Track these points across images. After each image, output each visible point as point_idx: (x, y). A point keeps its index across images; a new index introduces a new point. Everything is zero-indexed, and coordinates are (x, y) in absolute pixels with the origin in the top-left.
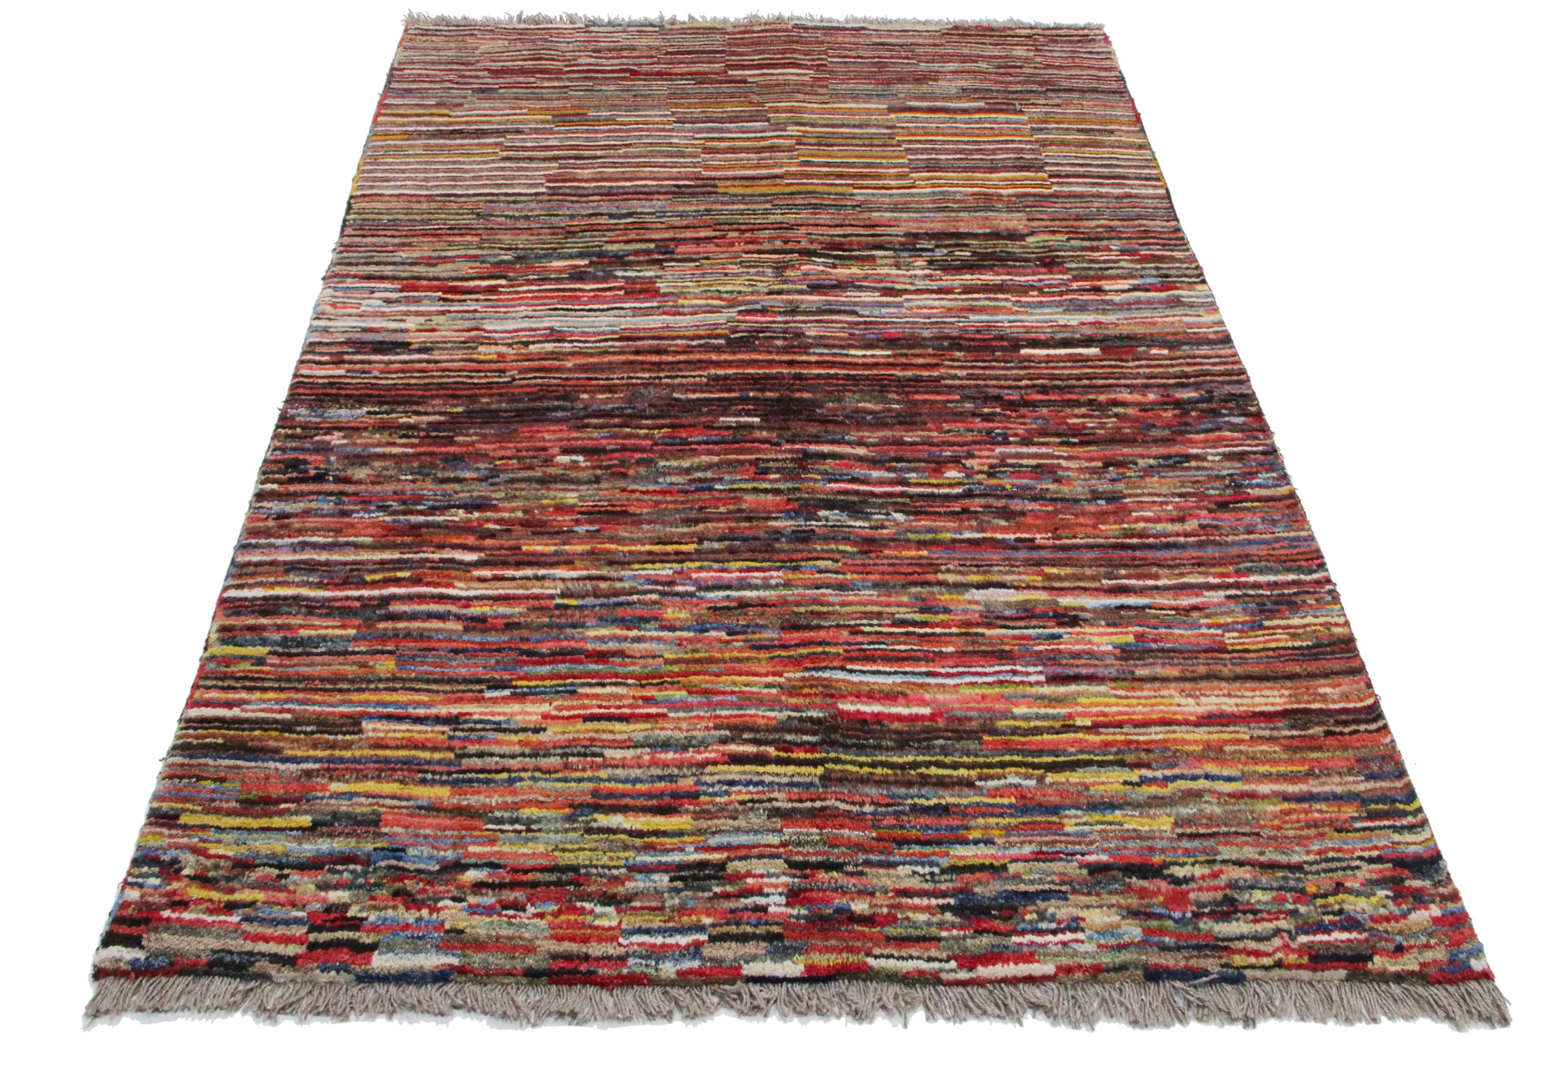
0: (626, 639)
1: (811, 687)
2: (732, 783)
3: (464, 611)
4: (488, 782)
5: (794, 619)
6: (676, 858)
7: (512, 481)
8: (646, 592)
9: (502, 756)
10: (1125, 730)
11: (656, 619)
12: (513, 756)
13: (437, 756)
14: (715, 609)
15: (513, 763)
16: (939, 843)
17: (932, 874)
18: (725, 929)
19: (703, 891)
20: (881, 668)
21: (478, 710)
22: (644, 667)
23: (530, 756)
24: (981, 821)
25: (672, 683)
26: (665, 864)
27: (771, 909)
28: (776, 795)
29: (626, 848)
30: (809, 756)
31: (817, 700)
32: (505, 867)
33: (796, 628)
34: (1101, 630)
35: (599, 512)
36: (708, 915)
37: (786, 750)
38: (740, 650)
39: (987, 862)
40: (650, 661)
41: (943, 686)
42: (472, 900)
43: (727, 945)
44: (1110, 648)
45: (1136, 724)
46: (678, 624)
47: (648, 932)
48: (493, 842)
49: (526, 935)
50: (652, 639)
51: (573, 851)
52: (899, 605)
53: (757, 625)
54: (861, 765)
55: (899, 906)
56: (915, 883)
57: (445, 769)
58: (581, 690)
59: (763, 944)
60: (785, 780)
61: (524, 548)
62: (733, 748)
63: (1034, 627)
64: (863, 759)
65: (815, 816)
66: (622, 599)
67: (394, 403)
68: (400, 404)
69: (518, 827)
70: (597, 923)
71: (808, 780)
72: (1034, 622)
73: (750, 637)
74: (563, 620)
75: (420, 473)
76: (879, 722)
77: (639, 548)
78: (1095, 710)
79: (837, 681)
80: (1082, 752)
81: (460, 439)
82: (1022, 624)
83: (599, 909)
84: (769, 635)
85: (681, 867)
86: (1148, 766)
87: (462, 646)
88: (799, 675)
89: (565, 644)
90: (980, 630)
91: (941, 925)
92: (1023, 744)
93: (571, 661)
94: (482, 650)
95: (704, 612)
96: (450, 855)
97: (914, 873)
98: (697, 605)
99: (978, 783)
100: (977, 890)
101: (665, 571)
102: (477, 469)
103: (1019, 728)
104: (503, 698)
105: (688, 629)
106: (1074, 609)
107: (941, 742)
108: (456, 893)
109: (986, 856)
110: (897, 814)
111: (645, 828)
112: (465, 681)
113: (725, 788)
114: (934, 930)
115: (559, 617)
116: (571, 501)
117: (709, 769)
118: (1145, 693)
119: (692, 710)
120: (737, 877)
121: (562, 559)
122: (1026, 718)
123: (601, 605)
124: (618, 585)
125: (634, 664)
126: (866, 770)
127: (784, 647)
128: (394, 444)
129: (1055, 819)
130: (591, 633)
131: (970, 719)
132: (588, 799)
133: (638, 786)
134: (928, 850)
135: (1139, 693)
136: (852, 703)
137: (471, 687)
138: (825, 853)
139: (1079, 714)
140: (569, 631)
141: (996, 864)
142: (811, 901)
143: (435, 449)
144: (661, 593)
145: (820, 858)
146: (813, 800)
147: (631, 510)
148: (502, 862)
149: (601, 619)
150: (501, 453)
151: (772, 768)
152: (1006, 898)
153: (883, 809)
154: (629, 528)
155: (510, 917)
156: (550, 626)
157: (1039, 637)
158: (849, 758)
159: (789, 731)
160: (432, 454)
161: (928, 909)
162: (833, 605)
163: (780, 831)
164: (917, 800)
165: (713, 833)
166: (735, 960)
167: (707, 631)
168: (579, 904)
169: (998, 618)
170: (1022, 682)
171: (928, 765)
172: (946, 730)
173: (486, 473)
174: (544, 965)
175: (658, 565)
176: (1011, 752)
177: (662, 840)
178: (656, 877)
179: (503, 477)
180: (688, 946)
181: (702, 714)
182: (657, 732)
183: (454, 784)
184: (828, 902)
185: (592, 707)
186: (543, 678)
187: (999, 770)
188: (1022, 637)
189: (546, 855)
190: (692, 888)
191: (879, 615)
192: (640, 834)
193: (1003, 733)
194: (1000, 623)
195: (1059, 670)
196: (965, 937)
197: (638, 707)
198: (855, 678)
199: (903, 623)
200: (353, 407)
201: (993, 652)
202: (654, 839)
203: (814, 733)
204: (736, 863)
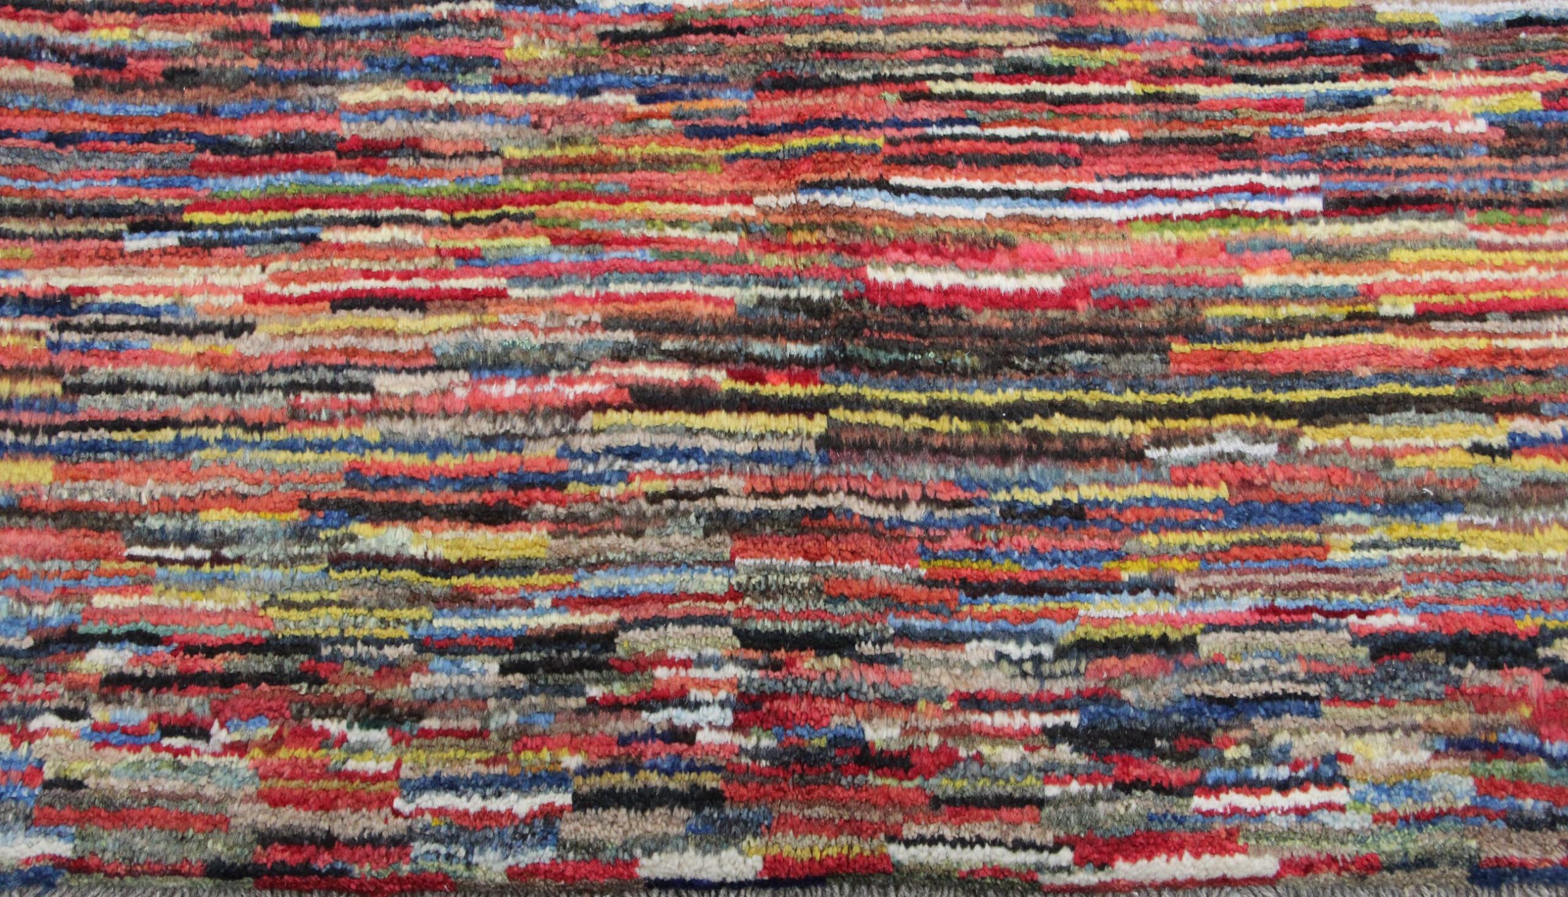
0: (422, 111)
1: (813, 227)
2: (634, 453)
3: (73, 39)
4: (131, 449)
5: (782, 65)
6: (516, 621)
9: (162, 390)
10: (1490, 326)
12: (184, 391)
13: (25, 389)
15: (186, 406)
16: (1057, 591)
17: (1037, 659)
18: (608, 780)
19: (566, 692)
20: (965, 183)
21: (110, 280)
22: (462, 179)
23: (220, 390)
24: (1150, 540)
25: (519, 218)
26: (493, 634)
27: (704, 737)
28: (723, 481)
29: (414, 599)
30: (798, 390)
31: (823, 260)
32: (166, 641)
33: (788, 84)
34: (1466, 81)
36: (574, 749)
37: (751, 377)
38: (665, 139)
39: (1155, 633)
40: (474, 163)
41: (1095, 223)
42: (101, 713)
43: (608, 815)
44: (1481, 126)
45: (1517, 312)
47: (452, 785)
48: (143, 585)
49: (210, 791)
50: (478, 111)
51: (305, 606)
52: (1015, 26)
53: (703, 78)
54: (907, 411)
55: (965, 732)
56: (1000, 681)
57: (41, 419)
58: (328, 236)
59: (682, 813)
60: (744, 447)
62: (641, 371)
63: (1312, 79)
64: (910, 397)
65: (802, 530)
69: (195, 552)
70: (352, 765)
71: (793, 446)
72: (1313, 66)
73: (687, 106)
74: (290, 65)
76: (951, 311)
78: (1426, 277)
79: (868, 214)
80: (1386, 377)
82: (1283, 70)
83: (356, 735)
84: (727, 101)
85: (524, 641)
86: (1532, 410)
87: (72, 125)
88: (787, 200)
89: (294, 123)
90: (1188, 88)
91: (1047, 773)
92: (1258, 359)
93: (307, 167)
94: (117, 137)
95: (592, 44)
96: (54, 614)
97: (1000, 656)
99: (1151, 453)
100: (1128, 694)
103: (1251, 322)
104: (164, 252)
105: (556, 88)
106: (1410, 30)
107: (1079, 357)
108: (67, 701)
109: (1153, 619)
110: (975, 525)
111: (453, 556)
112: (81, 211)
113: (620, 463)
114: (1031, 783)
115: (281, 56)
117: (590, 420)
118: (1550, 237)
119: (558, 283)
120: (640, 665)
122: (1270, 298)
123: (372, 28)
125: (440, 173)
126: (917, 421)
127: (759, 132)
129: (1310, 534)
130: (350, 97)
131: (1146, 303)
132: (339, 489)
133: (444, 460)
134: (1032, 605)
135: (1535, 238)
136: (897, 265)
137: (95, 225)
138: (820, 615)
139: (1390, 289)
140: (302, 91)
141: (1174, 635)
142: (784, 721)
145: (807, 626)
146: (800, 494)
148: (161, 631)
149: (370, 61)
151: (719, 419)
152: (1188, 712)
153: (943, 514)
155: (176, 752)
156: (262, 79)
157: (1320, 102)
158: (881, 394)
159: (760, 333)
161: (1023, 736)
162: (868, 27)
163: (729, 564)
164: (1019, 494)
165: (592, 568)
166: (626, 847)
167: (596, 91)
168: (316, 724)
169: (1233, 56)
170: (1271, 214)
171: (1048, 409)
172: (1092, 331)
174: (243, 855)
176: (1228, 378)
177: (487, 580)
178: (473, 663)
180: (532, 816)
181: (578, 291)
182: (485, 333)
183: (61, 454)
184: (818, 723)
185: (349, 275)
186: (247, 206)
187: (1199, 423)
188: (1282, 105)
189: (250, 615)
190: (544, 689)
191: (968, 52)
192: (444, 569)
193: (1216, 336)
194: (1235, 68)
195: (1356, 184)
196: (1093, 799)
197: (447, 274)
198: (907, 207)
199: (1020, 71)
201: (1213, 141)
202: (471, 579)
203: (811, 338)
204: (636, 634)
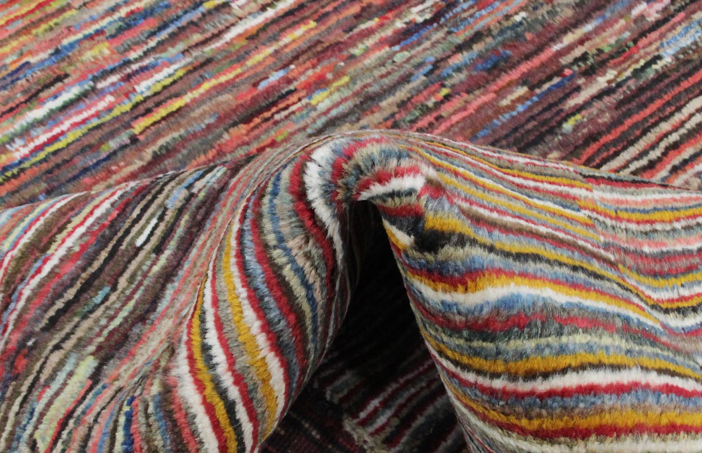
7: (405, 79)
8: (146, 54)
11: (113, 36)
14: (59, 79)
35: (274, 104)
46: (87, 44)
61: (312, 24)
66: (164, 35)
68: (641, 90)
77: (196, 94)
81: (522, 91)
98: (83, 72)
101: (145, 87)
102: (459, 70)
116: (317, 97)
121: (263, 36)
124: (181, 46)
128: (581, 42)
144: (128, 63)
147: (243, 128)
150: (457, 102)
154: (225, 108)
160: (528, 57)
173: (444, 72)
175: (159, 88)
179: (419, 79)
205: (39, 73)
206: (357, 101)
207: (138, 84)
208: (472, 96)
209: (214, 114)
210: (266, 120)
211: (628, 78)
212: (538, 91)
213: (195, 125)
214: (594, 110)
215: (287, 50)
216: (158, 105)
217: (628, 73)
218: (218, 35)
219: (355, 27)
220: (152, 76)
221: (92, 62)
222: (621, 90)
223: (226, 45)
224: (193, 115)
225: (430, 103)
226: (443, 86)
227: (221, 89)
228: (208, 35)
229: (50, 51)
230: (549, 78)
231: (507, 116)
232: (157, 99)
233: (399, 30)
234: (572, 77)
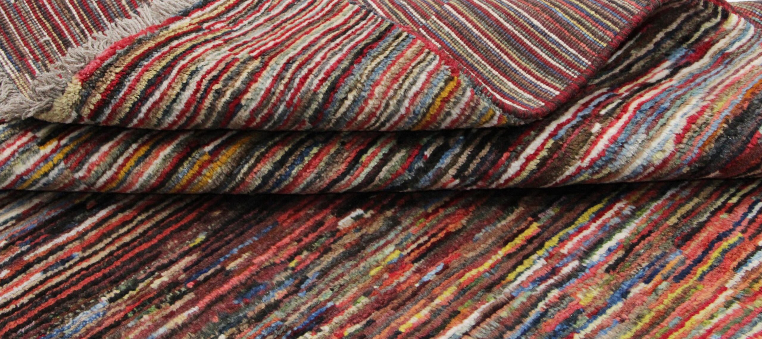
7: (324, 273)
8: (545, 294)
11: (579, 312)
14: (613, 268)
35: (429, 250)
46: (600, 303)
61: (402, 329)
66: (533, 314)
67: (129, 273)
68: (136, 270)
75: (230, 326)
77: (494, 258)
81: (232, 266)
98: (595, 275)
101: (538, 264)
102: (280, 284)
116: (395, 256)
121: (444, 314)
124: (516, 304)
128: (172, 315)
143: (221, 291)
144: (558, 285)
147: (452, 228)
150: (284, 255)
154: (469, 246)
160: (221, 298)
173: (291, 282)
175: (526, 263)
179: (312, 274)
200: (88, 306)
205: (632, 273)
206: (363, 253)
207: (544, 266)
208: (272, 261)
209: (477, 240)
210: (434, 235)
211: (143, 280)
212: (219, 267)
213: (490, 231)
214: (178, 251)
215: (423, 301)
216: (522, 247)
217: (141, 285)
218: (486, 316)
219: (365, 326)
220: (534, 272)
221: (590, 286)
222: (152, 269)
223: (477, 306)
224: (494, 239)
225: (305, 253)
226: (293, 269)
227: (474, 263)
228: (494, 316)
229: (631, 295)
230: (207, 279)
231: (247, 243)
232: (525, 252)
233: (326, 323)
234: (188, 280)
